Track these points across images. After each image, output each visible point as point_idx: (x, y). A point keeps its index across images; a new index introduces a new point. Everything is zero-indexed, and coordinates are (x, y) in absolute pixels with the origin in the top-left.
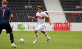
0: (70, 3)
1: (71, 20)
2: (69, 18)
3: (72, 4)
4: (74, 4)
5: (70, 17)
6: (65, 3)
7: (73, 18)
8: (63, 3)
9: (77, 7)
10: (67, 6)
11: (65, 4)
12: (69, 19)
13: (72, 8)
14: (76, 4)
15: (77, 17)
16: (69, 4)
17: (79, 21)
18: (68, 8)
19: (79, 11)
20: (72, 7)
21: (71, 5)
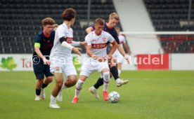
0: (168, 15)
1: (170, 49)
2: (166, 45)
3: (173, 18)
4: (177, 18)
5: (168, 44)
6: (157, 16)
7: (175, 44)
8: (154, 16)
9: (182, 23)
10: (163, 21)
11: (159, 18)
12: (167, 48)
13: (171, 26)
14: (179, 18)
15: (182, 44)
16: (166, 18)
17: (187, 49)
18: (165, 26)
19: (186, 31)
20: (171, 23)
21: (170, 18)
